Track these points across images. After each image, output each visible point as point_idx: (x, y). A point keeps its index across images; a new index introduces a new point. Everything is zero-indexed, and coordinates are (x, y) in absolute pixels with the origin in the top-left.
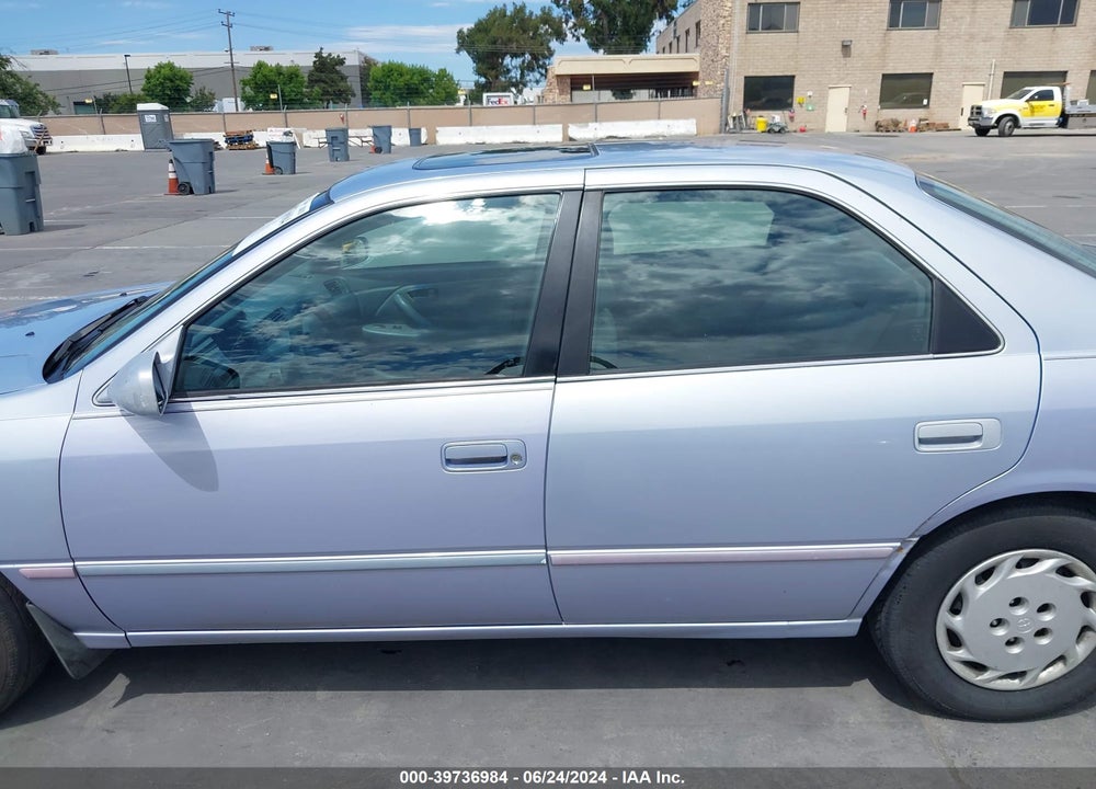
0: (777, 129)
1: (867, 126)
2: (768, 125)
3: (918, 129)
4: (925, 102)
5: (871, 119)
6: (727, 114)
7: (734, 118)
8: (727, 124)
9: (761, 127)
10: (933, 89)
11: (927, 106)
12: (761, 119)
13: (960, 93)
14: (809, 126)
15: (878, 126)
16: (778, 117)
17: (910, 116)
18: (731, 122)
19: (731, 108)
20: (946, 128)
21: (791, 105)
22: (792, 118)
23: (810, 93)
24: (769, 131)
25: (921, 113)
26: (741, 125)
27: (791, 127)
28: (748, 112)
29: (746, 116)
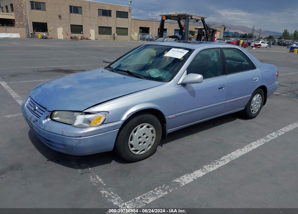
0: (45, 37)
1: (69, 38)
2: (42, 36)
3: (81, 39)
4: (82, 32)
5: (69, 36)
6: (29, 33)
7: (31, 34)
8: (29, 35)
9: (40, 37)
10: (83, 29)
11: (82, 33)
12: (40, 34)
13: (90, 31)
14: (53, 37)
15: (72, 38)
16: (44, 34)
17: (79, 36)
18: (30, 35)
19: (30, 31)
20: (88, 39)
21: (47, 31)
22: (48, 34)
23: (52, 28)
24: (42, 38)
25: (81, 35)
26: (33, 36)
27: (48, 37)
28: (35, 32)
29: (35, 33)
